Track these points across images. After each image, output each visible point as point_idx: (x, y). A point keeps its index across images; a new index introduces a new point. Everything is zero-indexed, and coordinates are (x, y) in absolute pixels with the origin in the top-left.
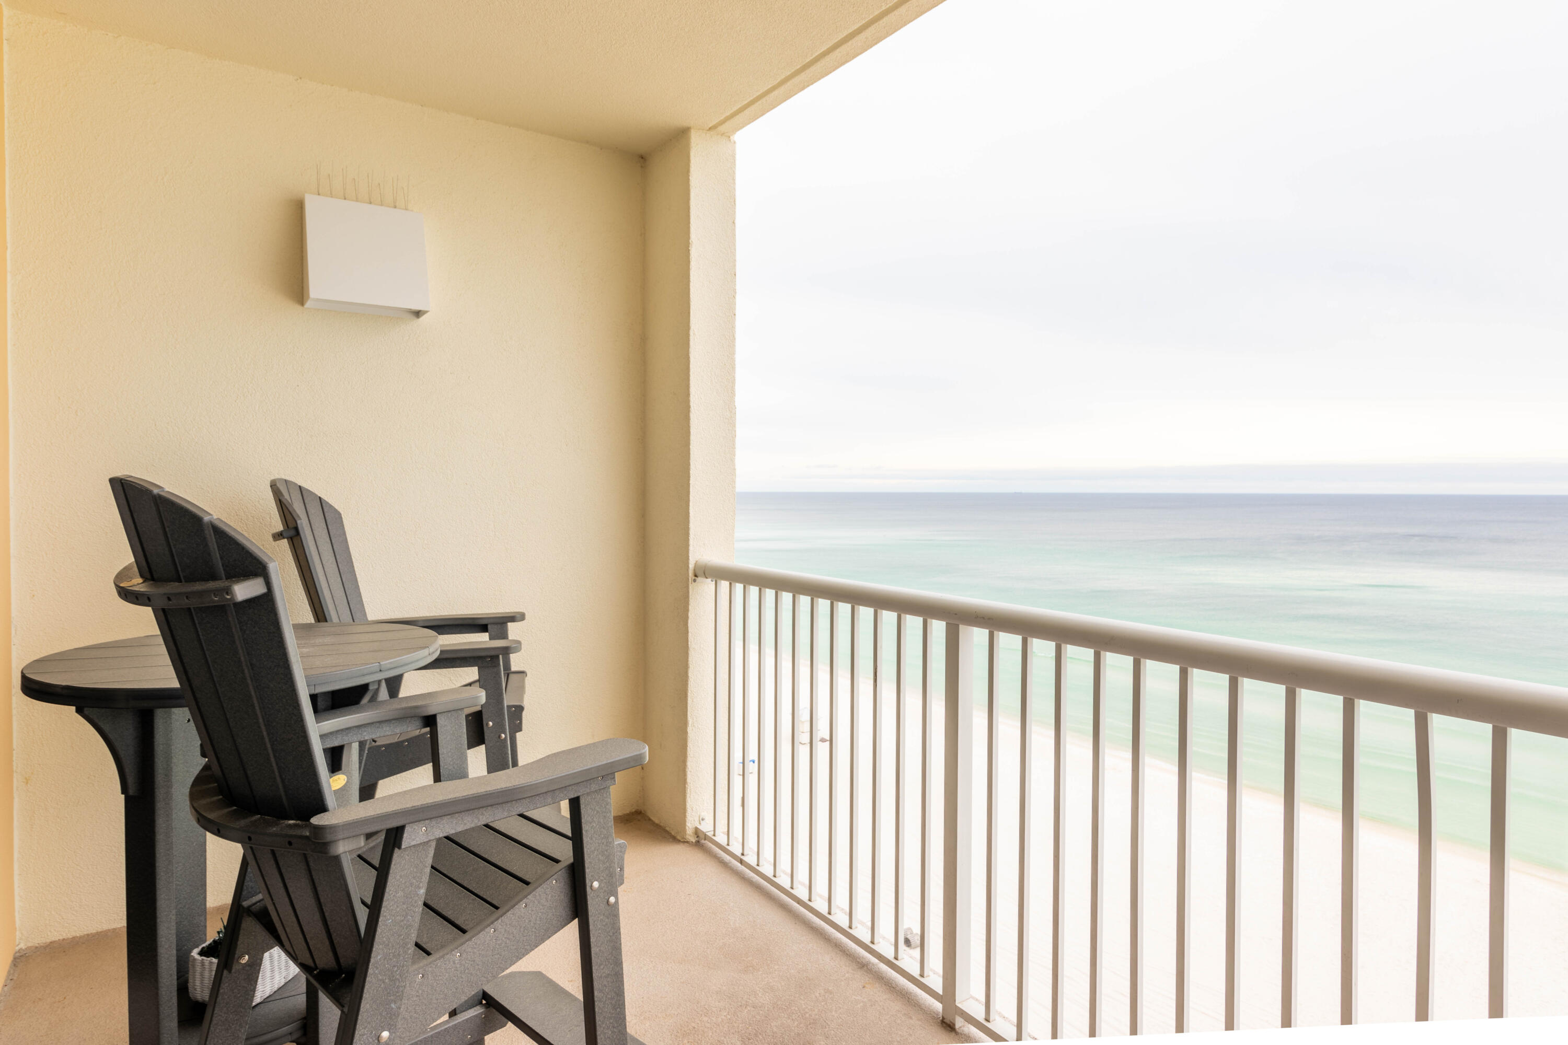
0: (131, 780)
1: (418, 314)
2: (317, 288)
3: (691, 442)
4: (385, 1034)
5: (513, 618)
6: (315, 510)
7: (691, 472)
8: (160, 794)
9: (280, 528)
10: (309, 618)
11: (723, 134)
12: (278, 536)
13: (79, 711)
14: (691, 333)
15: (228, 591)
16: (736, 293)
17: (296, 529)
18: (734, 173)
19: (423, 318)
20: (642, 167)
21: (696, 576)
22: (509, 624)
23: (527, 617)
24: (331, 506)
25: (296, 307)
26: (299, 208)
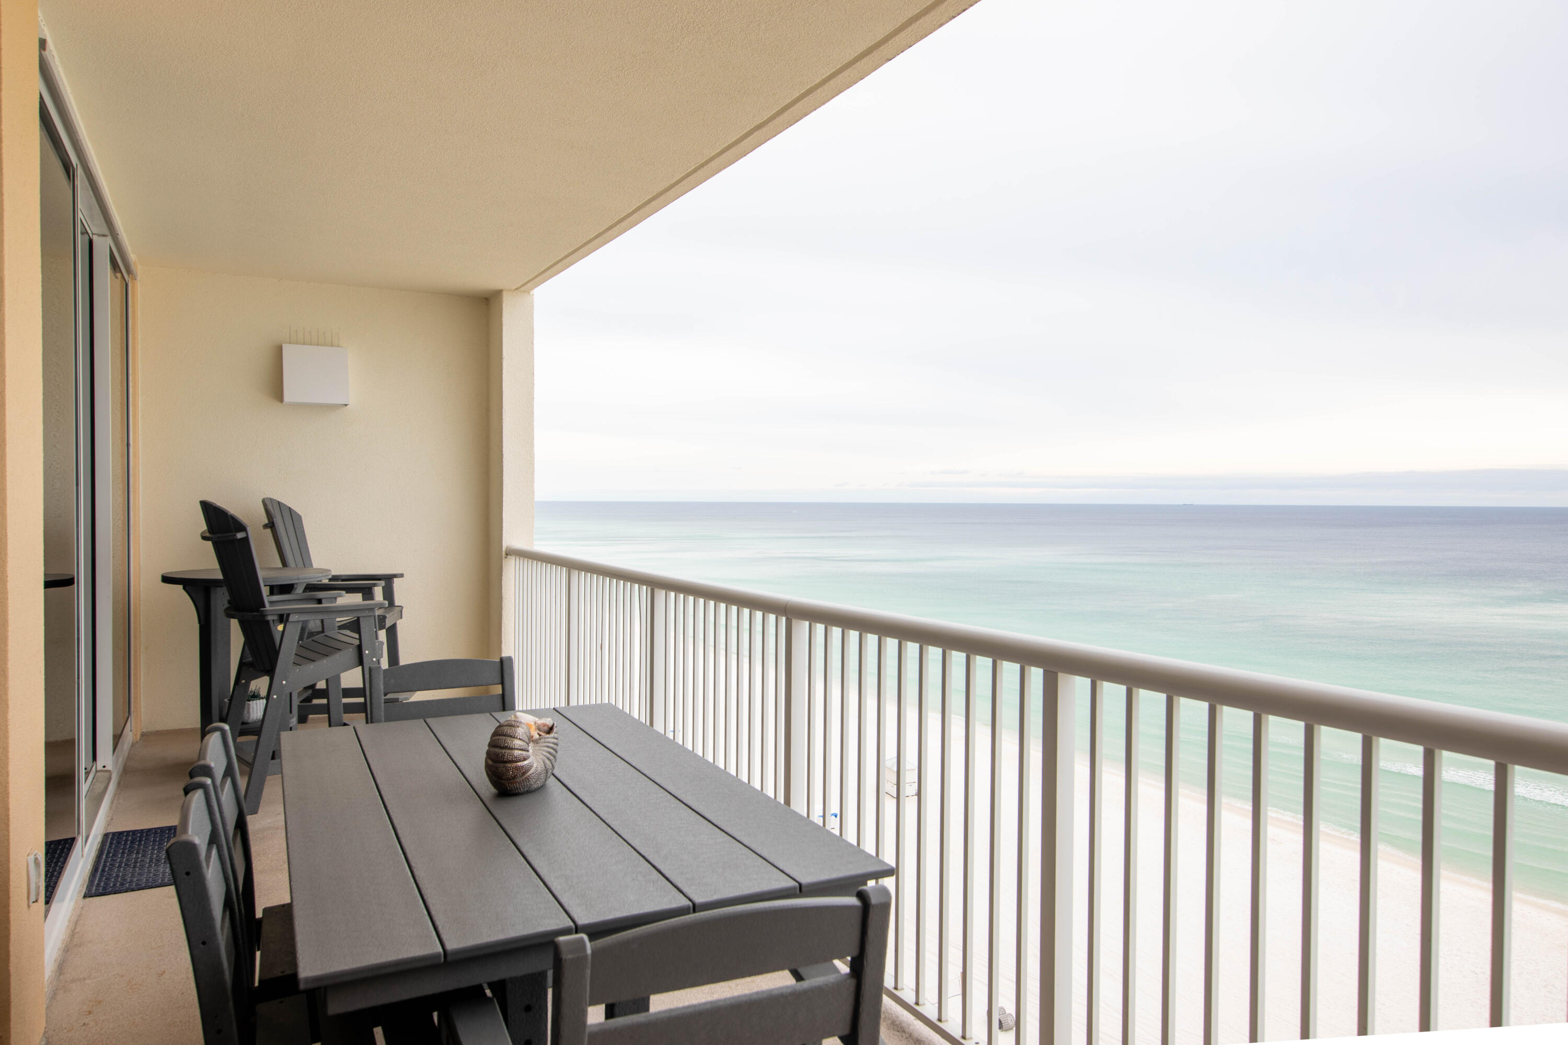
0: (202, 618)
1: (346, 405)
2: (288, 397)
3: (504, 475)
4: (284, 682)
5: (395, 576)
6: (287, 514)
7: (504, 493)
8: (213, 625)
9: (267, 522)
10: (280, 565)
11: (524, 291)
12: (265, 526)
13: (184, 588)
14: (504, 411)
15: (235, 535)
16: (534, 385)
17: (273, 523)
18: (533, 313)
19: (348, 406)
20: (486, 304)
21: (507, 555)
22: (395, 579)
23: (405, 575)
24: (296, 512)
25: (280, 404)
26: (278, 353)
